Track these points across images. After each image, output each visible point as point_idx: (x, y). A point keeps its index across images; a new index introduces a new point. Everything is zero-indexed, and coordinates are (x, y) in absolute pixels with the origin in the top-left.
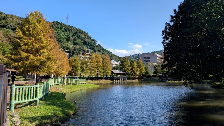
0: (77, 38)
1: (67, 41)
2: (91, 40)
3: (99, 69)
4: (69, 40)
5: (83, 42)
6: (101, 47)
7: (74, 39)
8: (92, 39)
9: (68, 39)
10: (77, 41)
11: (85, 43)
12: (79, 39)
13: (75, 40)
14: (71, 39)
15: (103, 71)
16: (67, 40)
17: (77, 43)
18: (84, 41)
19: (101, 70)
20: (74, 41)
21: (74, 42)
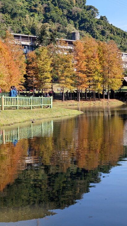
0: (52, 6)
1: (32, 14)
2: (85, 8)
3: (92, 76)
4: (35, 11)
5: (65, 14)
6: (106, 23)
7: (45, 8)
8: (86, 5)
9: (33, 8)
10: (53, 13)
11: (71, 17)
12: (57, 7)
13: (47, 10)
14: (38, 9)
15: (101, 79)
16: (31, 11)
17: (51, 16)
18: (69, 12)
19: (96, 78)
20: (46, 12)
21: (45, 15)
